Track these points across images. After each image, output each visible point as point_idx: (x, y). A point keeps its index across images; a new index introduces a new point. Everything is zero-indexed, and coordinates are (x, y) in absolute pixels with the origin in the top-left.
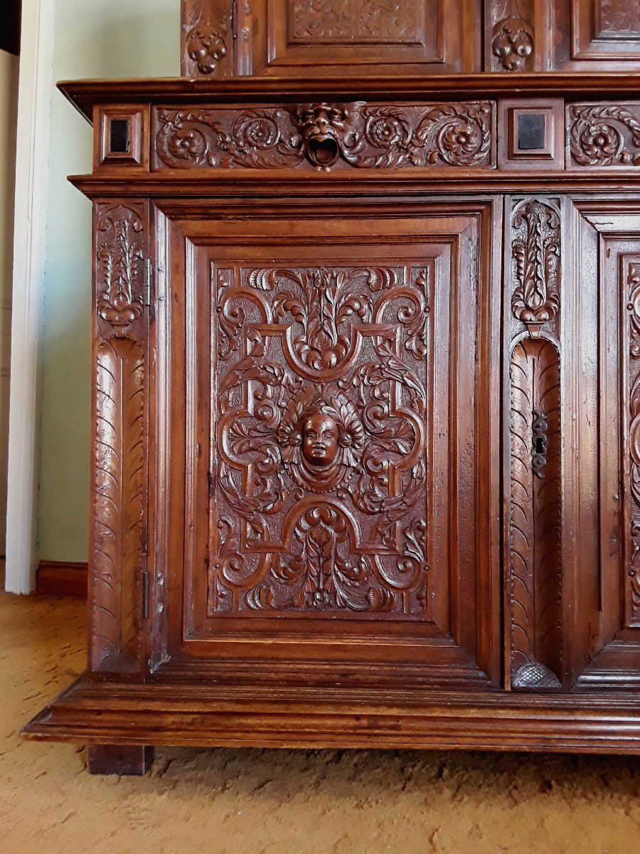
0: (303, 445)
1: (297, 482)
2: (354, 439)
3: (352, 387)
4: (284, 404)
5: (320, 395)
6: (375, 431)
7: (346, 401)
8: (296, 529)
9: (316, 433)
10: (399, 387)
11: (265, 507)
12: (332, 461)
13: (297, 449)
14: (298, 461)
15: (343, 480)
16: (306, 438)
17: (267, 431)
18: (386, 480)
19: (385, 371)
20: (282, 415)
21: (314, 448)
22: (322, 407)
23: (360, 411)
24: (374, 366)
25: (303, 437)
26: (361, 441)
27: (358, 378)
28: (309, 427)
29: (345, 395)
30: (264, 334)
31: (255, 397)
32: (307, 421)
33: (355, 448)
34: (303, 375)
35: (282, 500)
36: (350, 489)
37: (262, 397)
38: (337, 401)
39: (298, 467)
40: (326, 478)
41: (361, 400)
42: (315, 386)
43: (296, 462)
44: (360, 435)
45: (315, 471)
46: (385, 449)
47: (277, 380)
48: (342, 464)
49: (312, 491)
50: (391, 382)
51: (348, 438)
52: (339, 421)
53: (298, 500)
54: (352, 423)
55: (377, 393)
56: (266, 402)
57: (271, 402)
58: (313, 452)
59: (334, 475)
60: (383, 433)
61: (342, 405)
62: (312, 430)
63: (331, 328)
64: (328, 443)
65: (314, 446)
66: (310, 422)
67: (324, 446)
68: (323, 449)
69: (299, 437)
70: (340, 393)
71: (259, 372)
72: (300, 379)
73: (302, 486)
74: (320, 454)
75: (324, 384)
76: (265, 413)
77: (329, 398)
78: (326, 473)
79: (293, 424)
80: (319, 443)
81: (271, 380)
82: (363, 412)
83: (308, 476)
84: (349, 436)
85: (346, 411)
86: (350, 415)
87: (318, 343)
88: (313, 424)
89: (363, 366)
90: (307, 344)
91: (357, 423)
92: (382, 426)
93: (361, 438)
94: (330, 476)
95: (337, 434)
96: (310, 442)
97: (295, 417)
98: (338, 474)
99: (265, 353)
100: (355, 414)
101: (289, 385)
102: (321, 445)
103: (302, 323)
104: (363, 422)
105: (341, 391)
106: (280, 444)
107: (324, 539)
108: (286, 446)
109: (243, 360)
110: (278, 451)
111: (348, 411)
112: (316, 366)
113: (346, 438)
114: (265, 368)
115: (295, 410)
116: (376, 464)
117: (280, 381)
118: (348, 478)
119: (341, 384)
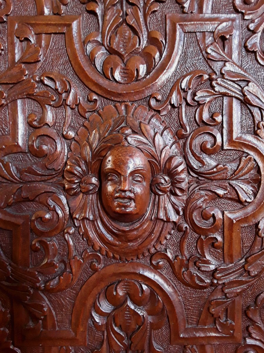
0: (101, 192)
1: (93, 246)
2: (174, 182)
3: (169, 107)
4: (72, 134)
5: (124, 119)
6: (202, 170)
7: (162, 128)
8: (94, 314)
9: (119, 175)
10: (236, 106)
11: (48, 281)
12: (144, 215)
13: (93, 197)
14: (94, 216)
15: (159, 241)
16: (104, 183)
17: (47, 172)
18: (219, 239)
19: (217, 84)
20: (70, 150)
21: (117, 198)
22: (127, 135)
23: (181, 142)
24: (201, 76)
25: (100, 180)
26: (183, 185)
27: (179, 93)
28: (109, 166)
29: (158, 119)
30: (39, 30)
31: (30, 124)
32: (105, 157)
33: (175, 195)
34: (99, 92)
35: (71, 272)
36: (169, 254)
37: (39, 123)
38: (148, 127)
39: (94, 225)
40: (135, 239)
41: (182, 126)
42: (115, 106)
43: (91, 217)
44: (183, 176)
45: (119, 230)
46: (218, 196)
47: (60, 98)
48: (157, 219)
49: (114, 257)
50: (226, 100)
51: (164, 180)
52: (153, 157)
53: (95, 270)
54: (171, 158)
55: (206, 116)
56: (44, 130)
57: (52, 132)
58: (116, 203)
59: (147, 234)
60: (214, 173)
61: (156, 134)
62: (113, 171)
63: (138, 20)
64: (138, 190)
65: (117, 195)
66: (110, 158)
67: (132, 195)
68: (130, 199)
69: (94, 180)
70: (152, 116)
71: (33, 87)
72: (95, 97)
73: (100, 251)
74: (126, 207)
75: (130, 104)
76: (45, 147)
77: (137, 123)
78: (135, 233)
79: (86, 161)
80: (125, 191)
81: (51, 98)
82: (185, 144)
83: (109, 237)
84: (167, 178)
85: (161, 143)
86: (168, 147)
87: (119, 42)
88: (114, 163)
89: (185, 77)
90: (103, 45)
91: (179, 159)
92: (214, 164)
93: (184, 180)
94: (140, 237)
95: (149, 175)
96: (110, 188)
97: (87, 152)
98: (152, 232)
99: (41, 58)
100: (174, 146)
101: (77, 105)
102: (128, 194)
103: (95, 14)
104: (185, 158)
105: (153, 113)
106: (67, 192)
107: (134, 326)
108: (76, 194)
109: (9, 69)
110: (64, 201)
111: (164, 142)
112: (117, 75)
113: (163, 181)
114: (42, 82)
115: (88, 142)
116: (205, 216)
117: (65, 100)
118: (166, 238)
119: (153, 103)
